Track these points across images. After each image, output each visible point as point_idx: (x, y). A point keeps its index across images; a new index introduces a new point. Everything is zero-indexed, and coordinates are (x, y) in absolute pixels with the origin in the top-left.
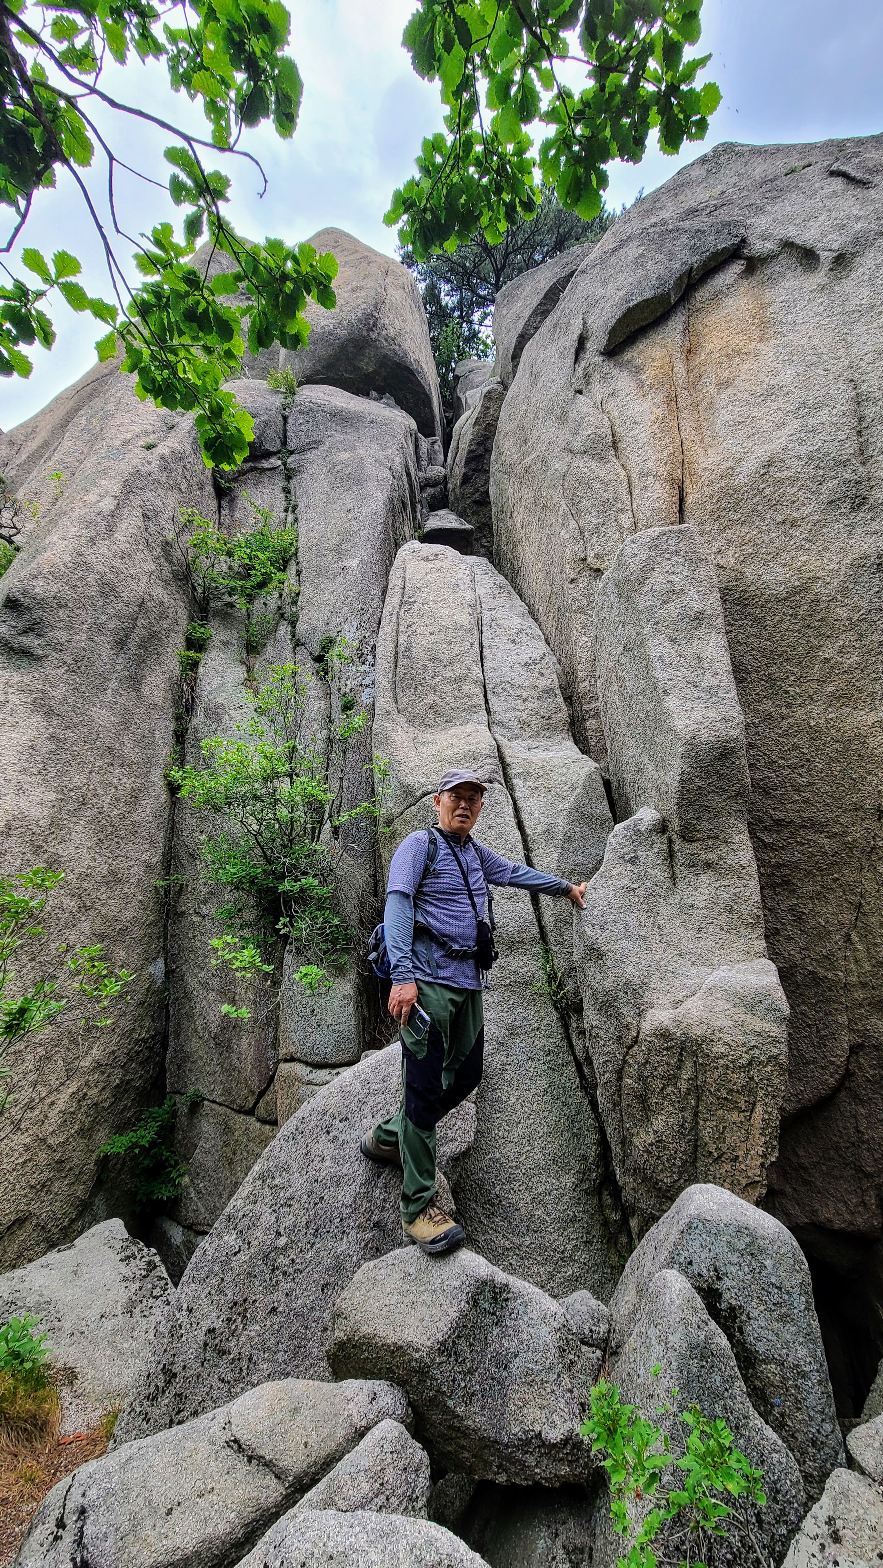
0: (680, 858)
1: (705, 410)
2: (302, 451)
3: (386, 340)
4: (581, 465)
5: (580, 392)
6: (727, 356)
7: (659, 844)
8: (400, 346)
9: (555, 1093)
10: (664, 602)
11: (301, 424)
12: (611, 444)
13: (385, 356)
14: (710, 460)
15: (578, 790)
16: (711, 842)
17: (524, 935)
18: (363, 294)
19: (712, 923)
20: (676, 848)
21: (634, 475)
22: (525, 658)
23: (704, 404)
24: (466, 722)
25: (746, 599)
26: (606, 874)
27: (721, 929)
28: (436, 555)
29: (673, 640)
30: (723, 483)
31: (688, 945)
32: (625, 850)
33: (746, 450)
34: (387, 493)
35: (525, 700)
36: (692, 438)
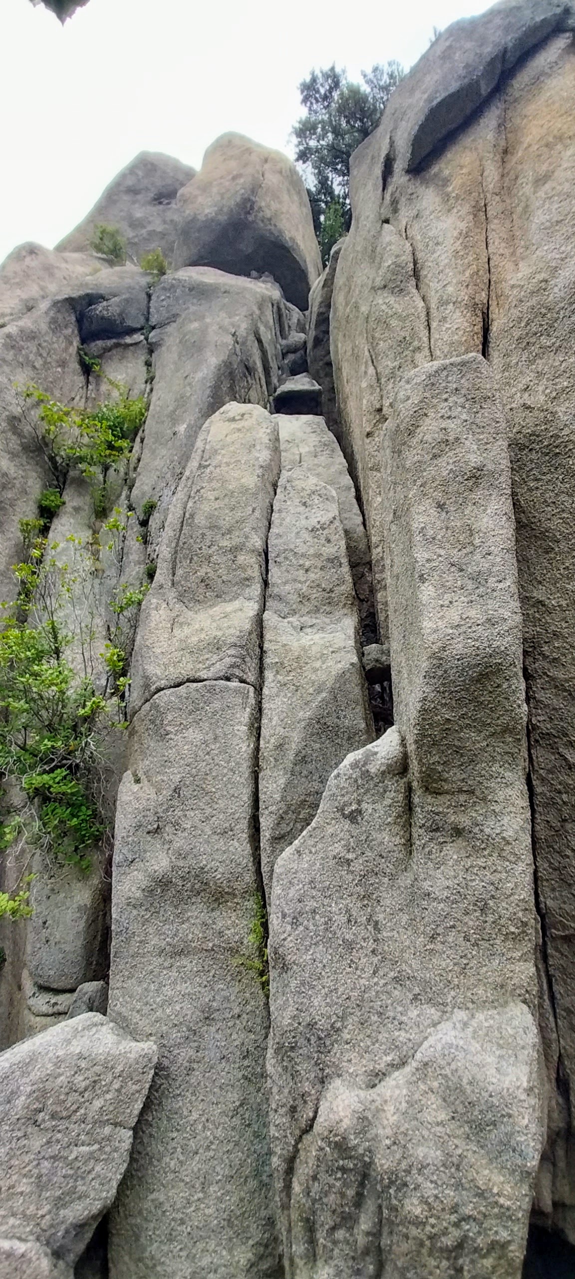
0: (419, 817)
1: (520, 218)
2: (162, 325)
3: (263, 221)
4: (381, 301)
5: (387, 221)
6: (547, 145)
7: (394, 793)
8: (275, 226)
9: (247, 1116)
10: (435, 456)
11: (163, 300)
12: (412, 273)
13: (262, 237)
14: (520, 275)
15: (324, 695)
16: (462, 798)
17: (236, 885)
18: (242, 180)
19: (453, 927)
20: (416, 800)
21: (433, 306)
22: (313, 522)
23: (519, 209)
24: (235, 598)
25: (557, 447)
26: (318, 832)
27: (466, 939)
28: (243, 415)
29: (441, 506)
30: (533, 301)
31: (412, 965)
32: (346, 799)
33: (563, 256)
34: (223, 357)
35: (307, 571)
36: (501, 251)
